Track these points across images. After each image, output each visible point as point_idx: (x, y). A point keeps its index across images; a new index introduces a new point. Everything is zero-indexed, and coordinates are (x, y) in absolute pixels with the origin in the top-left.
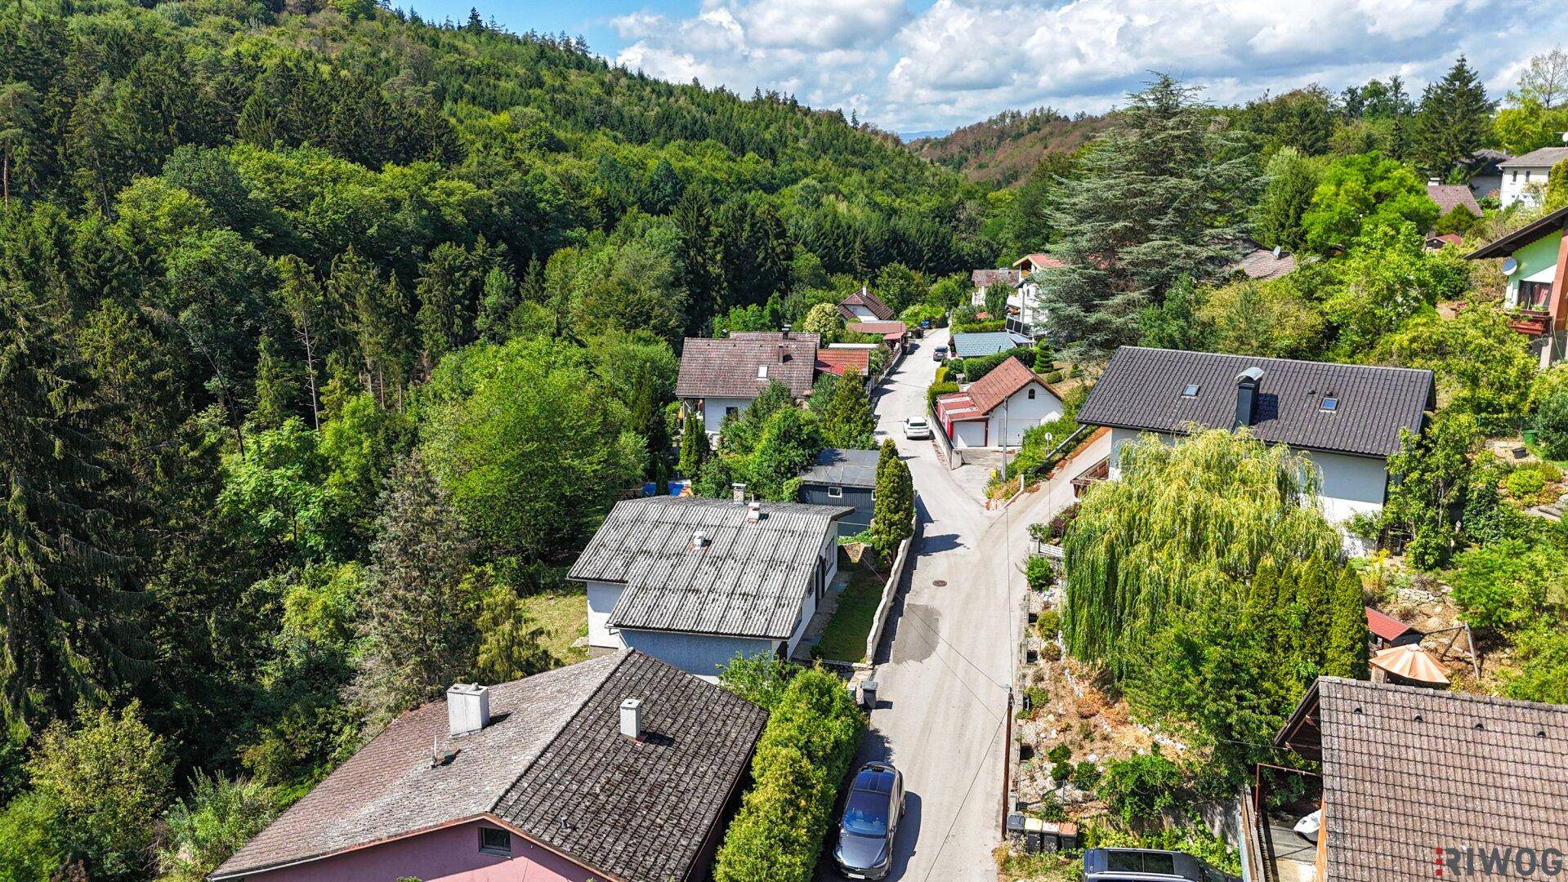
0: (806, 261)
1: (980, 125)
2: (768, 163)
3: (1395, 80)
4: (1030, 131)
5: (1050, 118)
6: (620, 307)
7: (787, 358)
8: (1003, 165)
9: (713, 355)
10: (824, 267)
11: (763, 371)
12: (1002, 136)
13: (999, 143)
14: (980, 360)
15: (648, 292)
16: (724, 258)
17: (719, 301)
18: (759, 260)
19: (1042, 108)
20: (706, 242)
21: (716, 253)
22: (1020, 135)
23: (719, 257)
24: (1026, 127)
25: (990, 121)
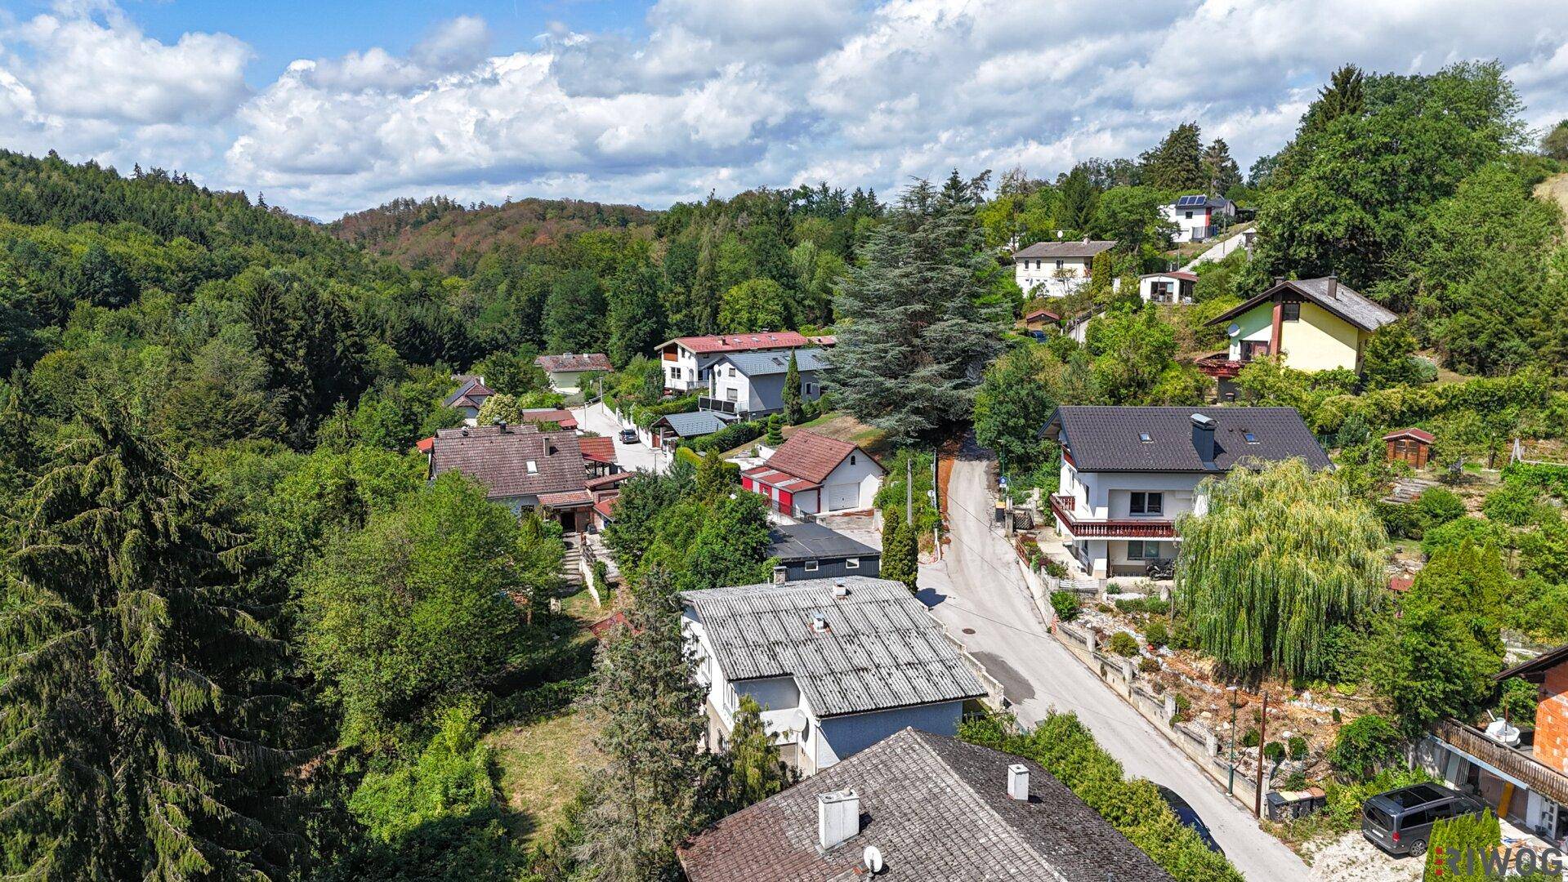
0: (382, 353)
1: (372, 211)
2: (202, 249)
3: (824, 185)
4: (430, 218)
5: (447, 206)
6: (219, 415)
7: (553, 450)
8: (412, 252)
9: (471, 453)
10: (402, 356)
11: (531, 466)
12: (399, 222)
13: (397, 231)
14: (707, 437)
15: (247, 396)
16: (307, 354)
17: (305, 401)
18: (338, 353)
19: (438, 197)
20: (285, 337)
21: (297, 349)
22: (418, 224)
23: (301, 352)
24: (424, 215)
25: (382, 207)
